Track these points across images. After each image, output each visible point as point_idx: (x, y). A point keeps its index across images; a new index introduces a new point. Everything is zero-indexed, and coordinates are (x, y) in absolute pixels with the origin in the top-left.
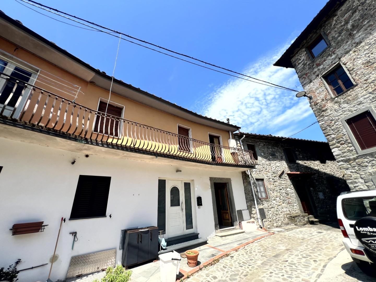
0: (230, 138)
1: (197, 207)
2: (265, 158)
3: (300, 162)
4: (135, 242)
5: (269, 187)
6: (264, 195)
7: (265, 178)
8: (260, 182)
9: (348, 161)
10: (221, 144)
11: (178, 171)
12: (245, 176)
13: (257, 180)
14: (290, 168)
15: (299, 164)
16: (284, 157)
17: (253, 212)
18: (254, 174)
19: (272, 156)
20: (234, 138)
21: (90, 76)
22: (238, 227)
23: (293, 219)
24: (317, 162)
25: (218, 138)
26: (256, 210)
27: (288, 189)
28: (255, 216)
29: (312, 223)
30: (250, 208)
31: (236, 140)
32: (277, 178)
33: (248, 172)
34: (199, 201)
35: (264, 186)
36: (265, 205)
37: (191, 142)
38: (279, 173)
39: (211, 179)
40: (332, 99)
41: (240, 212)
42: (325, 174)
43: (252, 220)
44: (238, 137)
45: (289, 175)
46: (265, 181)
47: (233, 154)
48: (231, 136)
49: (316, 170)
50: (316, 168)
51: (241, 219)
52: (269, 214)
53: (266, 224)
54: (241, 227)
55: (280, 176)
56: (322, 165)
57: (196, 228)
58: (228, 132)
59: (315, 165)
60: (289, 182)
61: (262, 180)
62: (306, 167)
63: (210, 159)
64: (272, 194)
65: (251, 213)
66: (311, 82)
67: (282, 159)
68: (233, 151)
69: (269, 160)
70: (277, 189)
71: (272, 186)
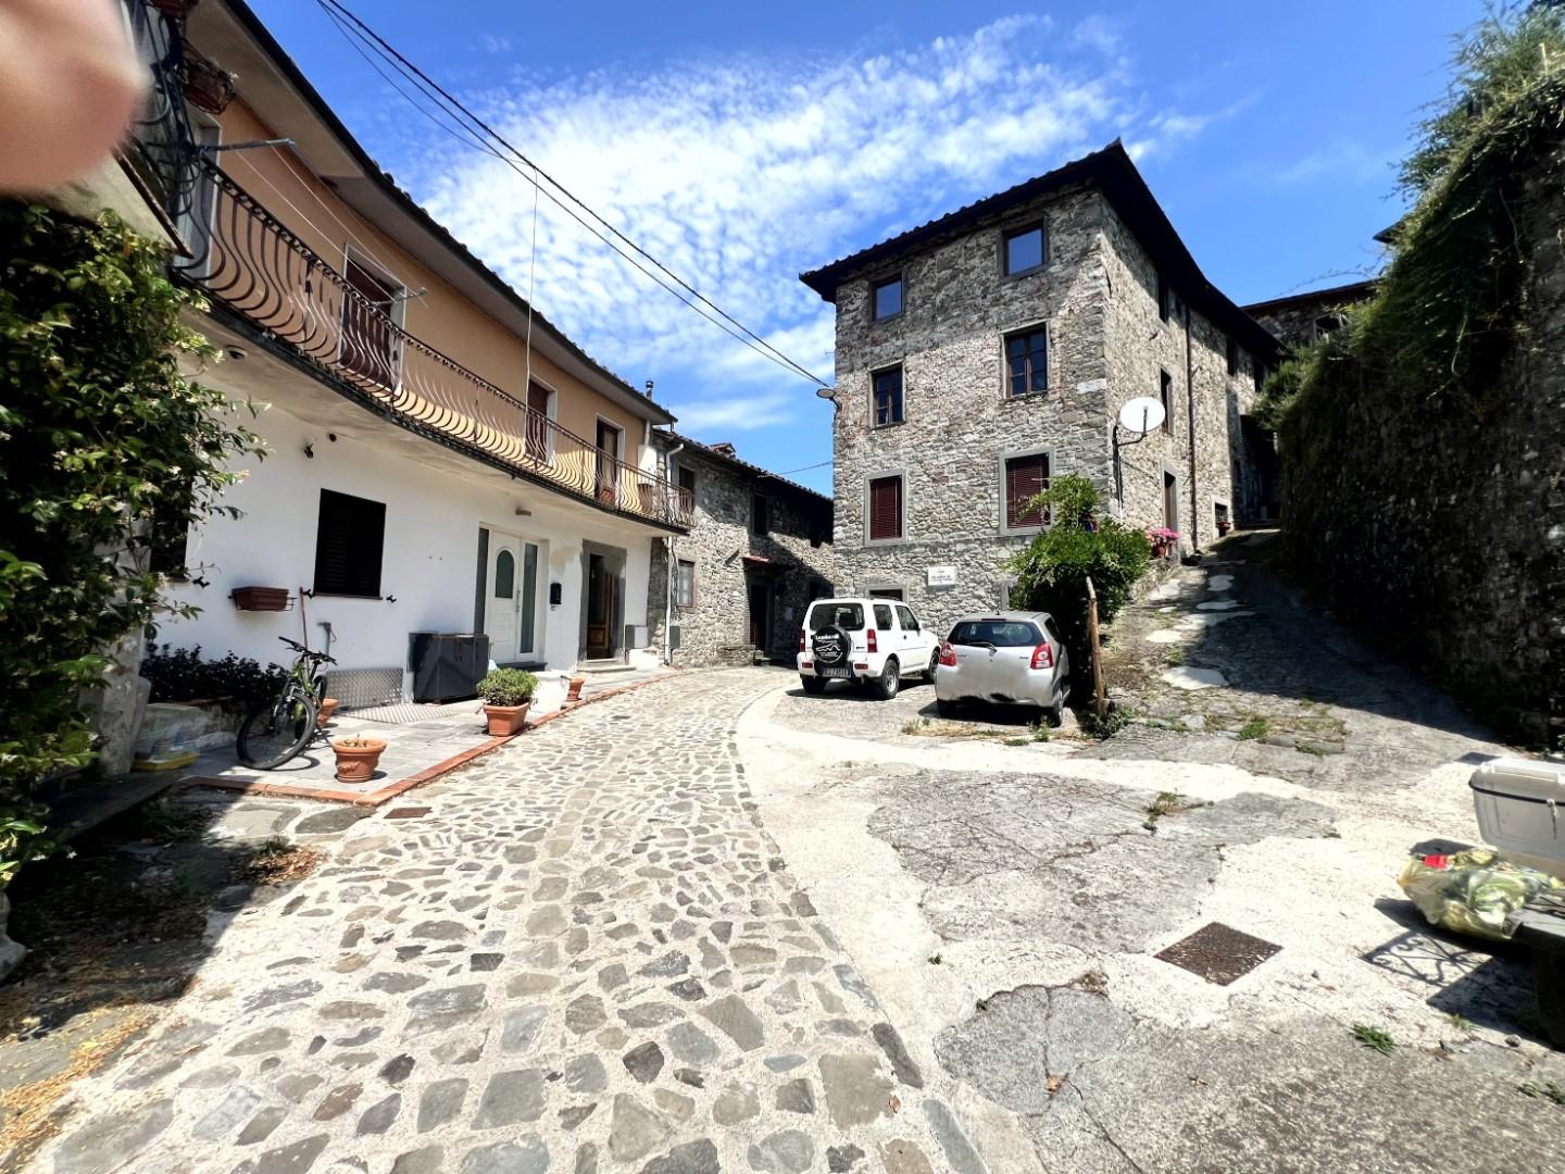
0: (643, 442)
1: (549, 605)
2: (710, 511)
3: (775, 537)
4: (451, 658)
5: (701, 582)
6: (685, 598)
7: (699, 561)
8: (685, 570)
9: (847, 553)
10: (621, 456)
11: (520, 512)
12: (659, 550)
13: (682, 562)
14: (753, 546)
15: (771, 539)
16: (748, 518)
17: (659, 632)
18: (678, 547)
19: (724, 512)
20: (653, 444)
21: (344, 168)
22: (621, 659)
23: (726, 654)
24: (806, 543)
25: (615, 432)
26: (664, 631)
27: (736, 593)
28: (660, 640)
29: (758, 663)
30: (652, 623)
31: (658, 451)
32: (720, 565)
33: (670, 540)
34: (556, 594)
35: (691, 577)
36: (685, 620)
37: (551, 434)
38: (729, 554)
39: (586, 543)
40: (868, 430)
41: (630, 629)
42: (811, 570)
43: (653, 648)
44: (665, 443)
45: (745, 560)
46: (697, 569)
47: (643, 488)
48: (647, 436)
49: (796, 560)
50: (799, 555)
51: (631, 645)
52: (686, 639)
53: (677, 658)
54: (627, 662)
55: (728, 562)
56: (811, 549)
57: (542, 651)
58: (644, 422)
59: (799, 548)
60: (741, 577)
61: (691, 564)
62: (783, 549)
63: (589, 490)
64: (703, 599)
65: (651, 634)
66: (851, 371)
67: (742, 523)
68: (645, 481)
69: (716, 519)
70: (716, 588)
71: (706, 583)
